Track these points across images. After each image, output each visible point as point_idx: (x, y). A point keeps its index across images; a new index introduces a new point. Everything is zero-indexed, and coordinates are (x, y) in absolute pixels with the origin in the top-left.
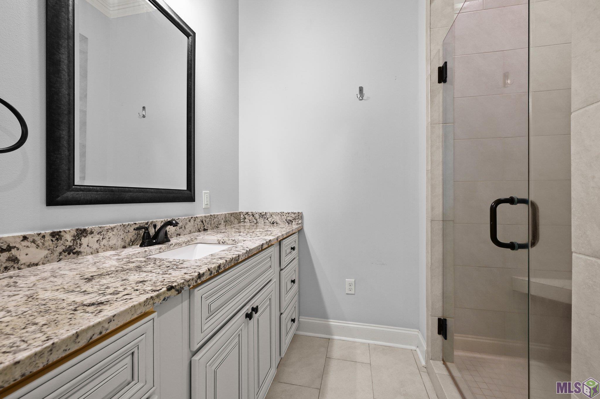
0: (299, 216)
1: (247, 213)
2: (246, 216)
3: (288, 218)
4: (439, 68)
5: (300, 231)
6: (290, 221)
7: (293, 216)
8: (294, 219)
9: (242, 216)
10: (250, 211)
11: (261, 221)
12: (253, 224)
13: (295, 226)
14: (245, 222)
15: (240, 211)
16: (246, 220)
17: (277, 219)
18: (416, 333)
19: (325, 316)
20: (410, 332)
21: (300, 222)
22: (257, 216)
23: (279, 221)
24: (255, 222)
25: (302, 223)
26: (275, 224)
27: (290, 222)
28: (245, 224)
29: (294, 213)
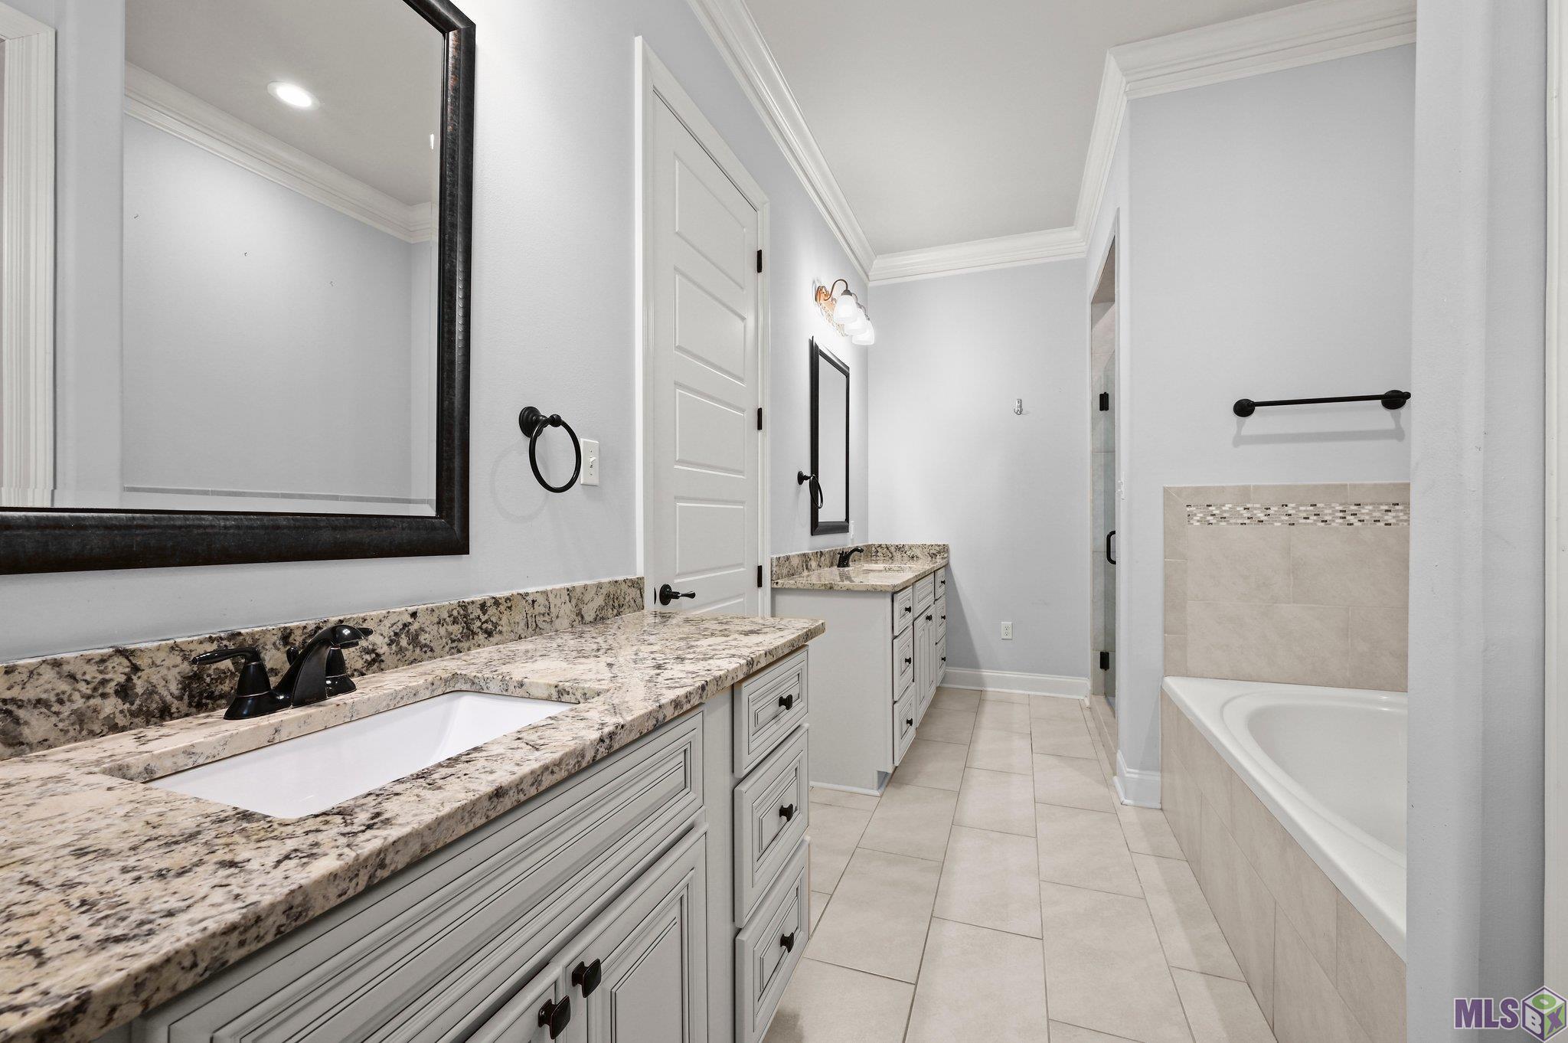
0: (945, 549)
1: (880, 546)
2: (879, 549)
3: (931, 552)
4: (1101, 395)
5: (947, 566)
6: (934, 554)
7: (937, 548)
8: (939, 552)
9: (873, 549)
10: (883, 543)
11: (897, 555)
12: (887, 558)
13: (939, 561)
14: (877, 556)
15: (870, 543)
16: (879, 554)
17: (917, 552)
18: (1085, 682)
19: (975, 664)
20: (1073, 681)
21: (945, 555)
22: (893, 549)
23: (919, 555)
24: (890, 556)
25: (948, 557)
26: (915, 558)
27: (933, 556)
28: (878, 558)
29: (939, 546)
